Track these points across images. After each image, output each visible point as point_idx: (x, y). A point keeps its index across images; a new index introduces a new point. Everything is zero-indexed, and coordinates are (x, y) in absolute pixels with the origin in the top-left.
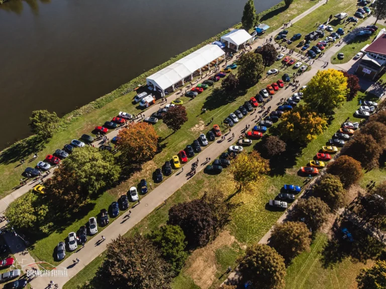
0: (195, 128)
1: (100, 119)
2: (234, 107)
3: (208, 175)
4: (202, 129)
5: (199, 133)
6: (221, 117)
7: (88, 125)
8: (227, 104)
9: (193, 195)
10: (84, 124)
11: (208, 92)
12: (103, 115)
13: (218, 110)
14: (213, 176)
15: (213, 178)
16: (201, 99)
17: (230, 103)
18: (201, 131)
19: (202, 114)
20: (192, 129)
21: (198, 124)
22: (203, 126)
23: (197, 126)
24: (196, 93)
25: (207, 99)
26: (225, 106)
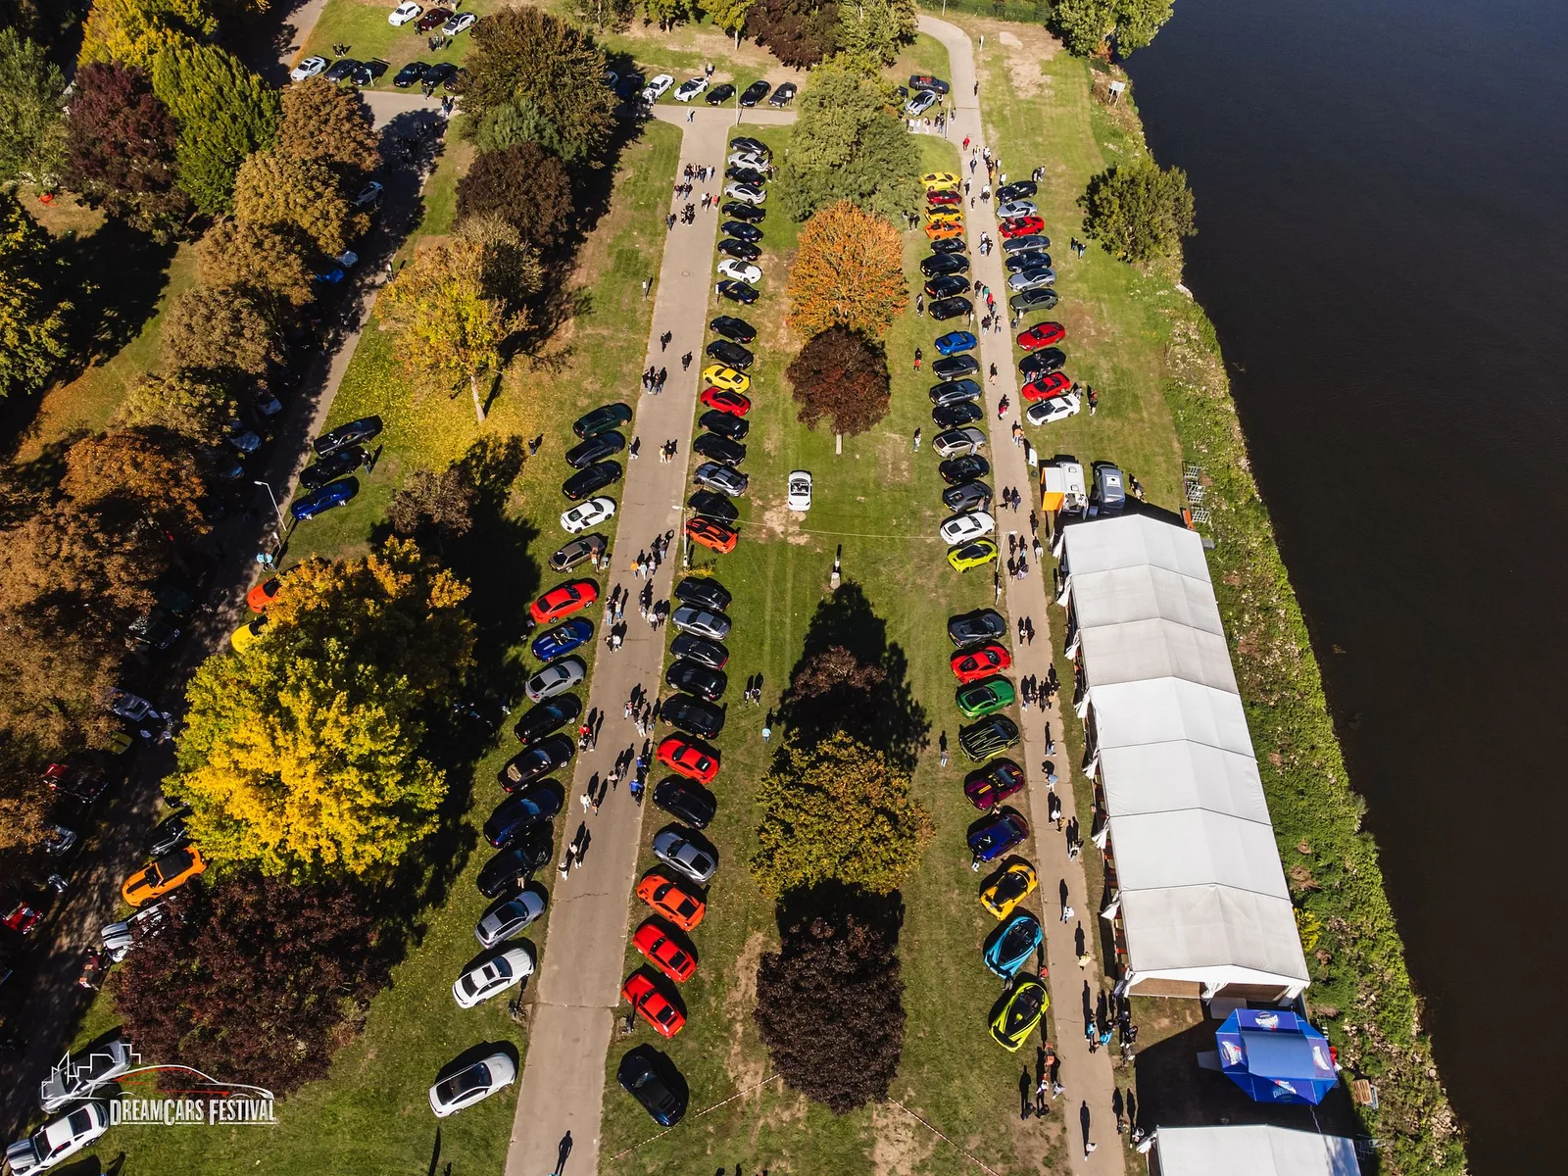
1: (1104, 363)
3: (608, 402)
4: (769, 515)
5: (768, 499)
6: (756, 604)
7: (1099, 332)
9: (598, 346)
10: (1115, 329)
11: (929, 687)
12: (1119, 380)
13: (795, 625)
15: (589, 404)
16: (920, 633)
17: (789, 693)
18: (764, 508)
21: (802, 525)
22: (779, 529)
23: (801, 517)
25: (897, 651)
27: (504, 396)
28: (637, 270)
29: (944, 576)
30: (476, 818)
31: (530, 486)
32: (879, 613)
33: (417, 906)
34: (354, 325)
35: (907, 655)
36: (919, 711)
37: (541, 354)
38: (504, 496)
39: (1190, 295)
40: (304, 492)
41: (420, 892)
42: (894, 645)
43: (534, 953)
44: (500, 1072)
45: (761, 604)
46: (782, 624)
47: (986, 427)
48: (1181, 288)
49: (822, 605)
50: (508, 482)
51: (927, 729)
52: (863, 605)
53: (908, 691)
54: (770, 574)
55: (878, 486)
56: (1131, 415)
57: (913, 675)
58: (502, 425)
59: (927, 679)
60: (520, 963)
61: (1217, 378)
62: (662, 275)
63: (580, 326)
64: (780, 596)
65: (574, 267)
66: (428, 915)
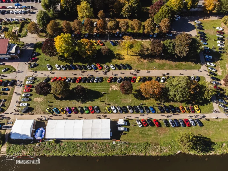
0: (116, 89)
1: (152, 133)
2: (89, 85)
3: (132, 67)
4: (114, 86)
5: (117, 85)
6: (100, 85)
7: (161, 133)
8: (90, 90)
9: (143, 65)
10: (162, 136)
11: (88, 104)
12: (149, 135)
13: (97, 89)
14: (131, 65)
15: (132, 65)
16: (96, 103)
17: (88, 89)
18: (115, 85)
19: (106, 94)
20: (118, 89)
21: (113, 89)
22: (112, 87)
23: (114, 89)
24: (95, 108)
25: (94, 100)
26: (92, 89)
27: (132, 56)
28: (160, 67)
29: (105, 106)
30: (74, 64)
31: (117, 61)
32: (99, 98)
33: (65, 61)
34: (142, 40)
35: (93, 102)
36: (85, 103)
37: (140, 59)
38: (115, 59)
39: (177, 153)
40: (114, 42)
41: (67, 61)
42: (95, 100)
43: (60, 70)
44: (50, 69)
45: (100, 86)
46: (98, 88)
47: (135, 113)
48: (179, 152)
49: (100, 92)
50: (117, 59)
51: (83, 103)
52: (101, 97)
53: (88, 102)
54: (105, 86)
55: (121, 98)
56: (140, 136)
57: (91, 102)
58: (126, 57)
59: (89, 104)
60: (59, 69)
61: (154, 154)
62: (160, 70)
63: (146, 62)
64: (101, 87)
65: (159, 60)
66: (64, 62)
